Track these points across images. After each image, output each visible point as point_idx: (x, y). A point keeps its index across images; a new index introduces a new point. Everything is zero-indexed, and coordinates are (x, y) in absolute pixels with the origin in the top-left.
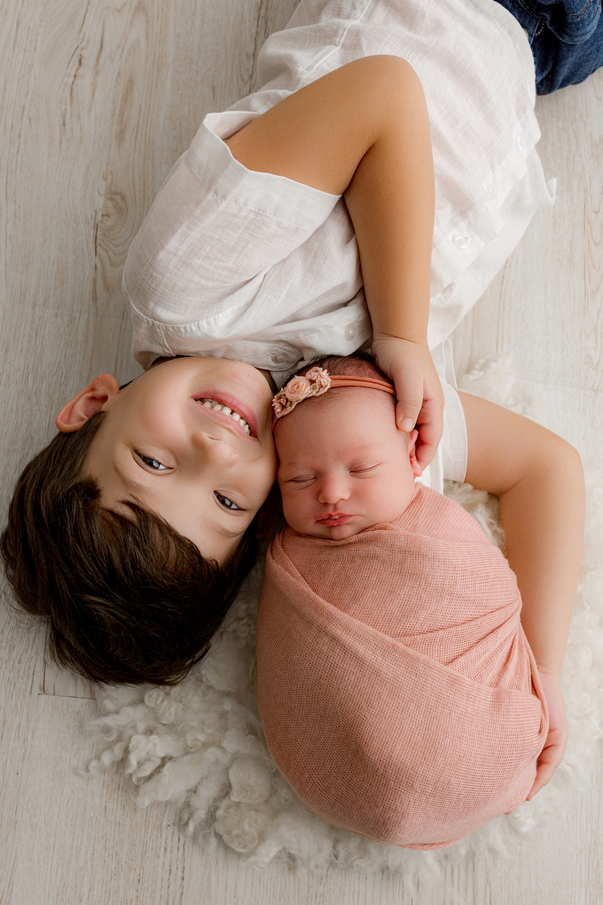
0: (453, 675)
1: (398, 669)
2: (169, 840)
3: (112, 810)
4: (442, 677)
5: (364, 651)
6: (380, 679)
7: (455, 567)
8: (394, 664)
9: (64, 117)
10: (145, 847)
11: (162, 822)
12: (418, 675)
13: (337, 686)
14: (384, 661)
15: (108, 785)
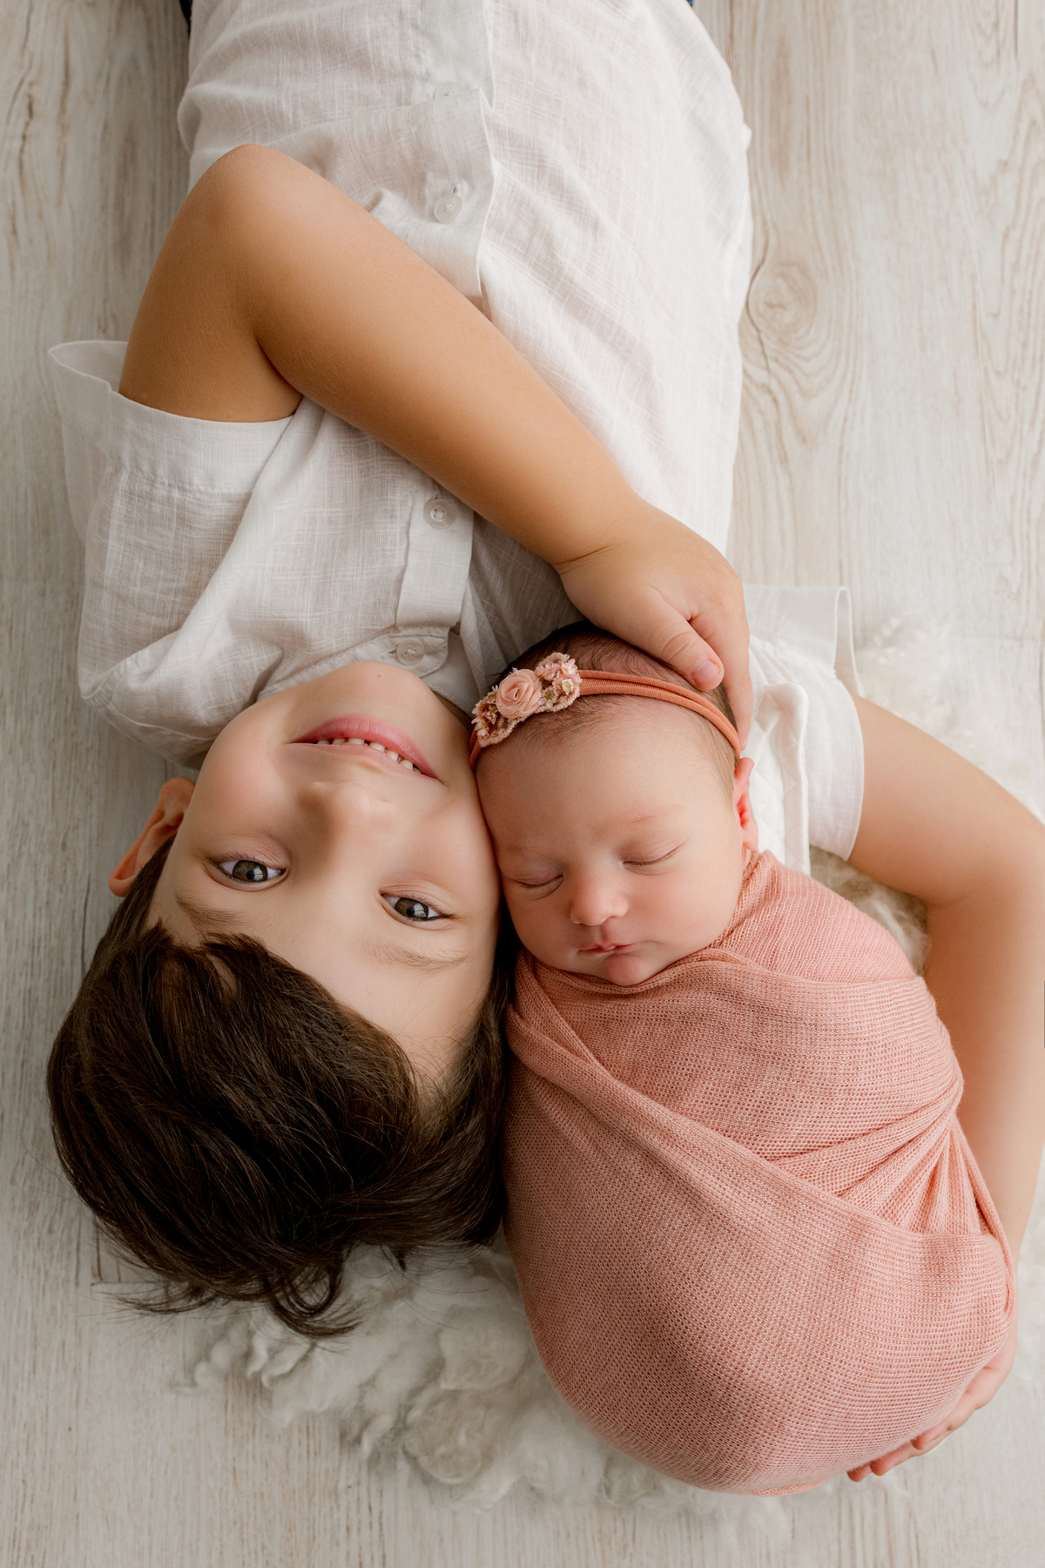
0: (859, 1216)
1: (761, 1209)
2: (353, 1512)
3: (247, 1473)
4: (840, 1221)
5: (700, 1177)
6: (727, 1227)
7: (856, 1039)
8: (755, 1199)
9: (13, 218)
10: (311, 1529)
11: (338, 1482)
12: (797, 1220)
13: (649, 1237)
14: (736, 1194)
15: (234, 1429)
